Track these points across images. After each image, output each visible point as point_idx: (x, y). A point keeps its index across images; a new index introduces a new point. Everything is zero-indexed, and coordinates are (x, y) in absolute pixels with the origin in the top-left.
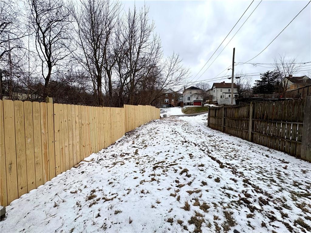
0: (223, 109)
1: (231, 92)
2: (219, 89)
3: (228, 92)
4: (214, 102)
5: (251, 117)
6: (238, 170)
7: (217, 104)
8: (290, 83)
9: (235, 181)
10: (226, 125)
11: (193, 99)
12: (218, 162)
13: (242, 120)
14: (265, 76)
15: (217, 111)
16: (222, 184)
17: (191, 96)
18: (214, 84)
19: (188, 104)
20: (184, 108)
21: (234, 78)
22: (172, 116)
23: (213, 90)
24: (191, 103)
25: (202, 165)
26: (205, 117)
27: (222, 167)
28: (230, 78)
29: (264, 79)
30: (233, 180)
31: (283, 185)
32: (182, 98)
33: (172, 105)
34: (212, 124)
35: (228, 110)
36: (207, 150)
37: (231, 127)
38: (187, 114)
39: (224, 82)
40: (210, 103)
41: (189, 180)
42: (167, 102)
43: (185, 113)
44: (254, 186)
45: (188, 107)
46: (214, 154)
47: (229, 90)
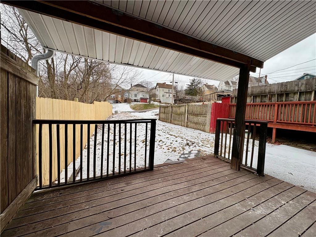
0: (170, 107)
1: (170, 92)
2: (161, 89)
3: (168, 92)
4: (157, 100)
5: (186, 113)
6: (183, 137)
7: (160, 102)
8: (206, 89)
9: (183, 141)
10: (173, 118)
11: (140, 96)
12: (174, 136)
13: (182, 115)
14: (193, 81)
15: (166, 109)
16: (178, 142)
17: (138, 93)
18: (157, 84)
19: (135, 101)
20: (132, 104)
21: (174, 82)
22: (122, 112)
23: (157, 89)
24: (137, 99)
25: (168, 138)
26: (153, 113)
27: (176, 137)
28: (172, 82)
29: (192, 84)
30: (182, 140)
31: (199, 139)
32: (128, 94)
33: (119, 101)
34: (162, 118)
35: (173, 108)
36: (167, 132)
37: (175, 120)
38: (136, 110)
39: (165, 83)
40: (154, 101)
41: (164, 143)
42: (113, 97)
43: (134, 110)
44: (190, 141)
45: (136, 104)
46: (171, 133)
47: (169, 91)
